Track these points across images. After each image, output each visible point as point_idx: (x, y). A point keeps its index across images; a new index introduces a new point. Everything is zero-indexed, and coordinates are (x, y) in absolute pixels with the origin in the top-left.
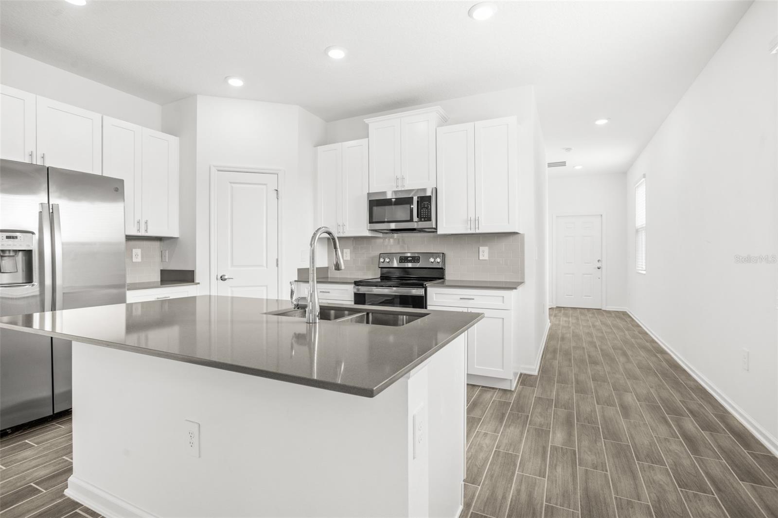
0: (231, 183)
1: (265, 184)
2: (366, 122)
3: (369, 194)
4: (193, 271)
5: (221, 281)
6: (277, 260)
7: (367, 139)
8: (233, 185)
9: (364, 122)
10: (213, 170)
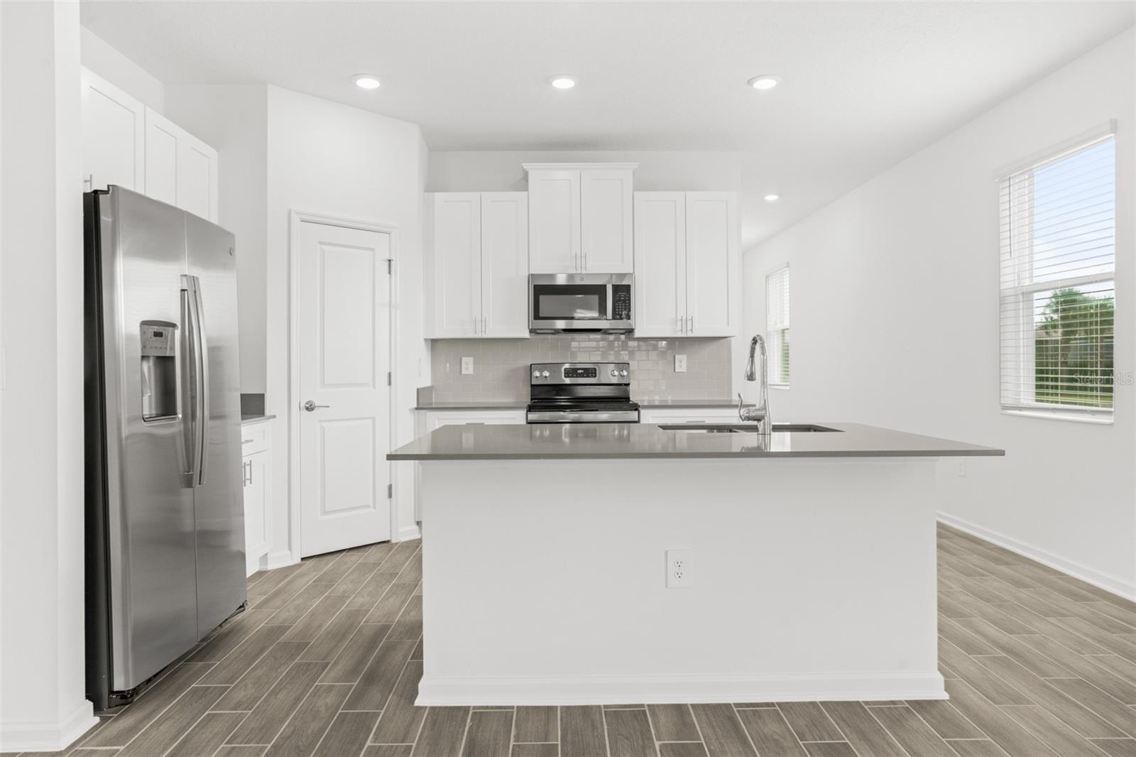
0: (320, 243)
1: (372, 249)
2: (525, 167)
3: (532, 277)
4: (263, 395)
5: (306, 411)
6: (390, 375)
7: (526, 192)
8: (324, 247)
9: (522, 167)
10: (295, 219)
